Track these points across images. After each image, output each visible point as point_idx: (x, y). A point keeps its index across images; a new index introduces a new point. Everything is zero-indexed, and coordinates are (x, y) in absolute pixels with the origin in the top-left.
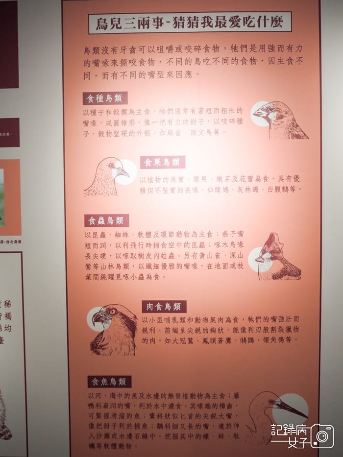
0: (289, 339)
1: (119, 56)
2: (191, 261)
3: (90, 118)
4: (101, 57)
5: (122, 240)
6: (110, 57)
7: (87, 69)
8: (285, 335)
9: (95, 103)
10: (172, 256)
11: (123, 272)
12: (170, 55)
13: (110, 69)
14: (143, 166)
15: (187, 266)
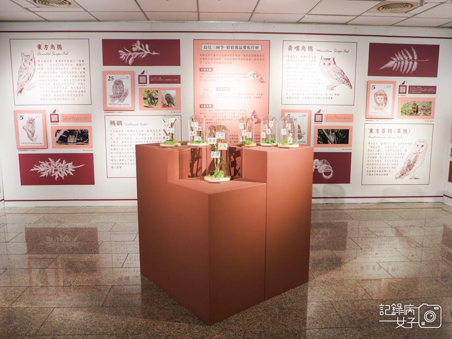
1: (210, 57)
2: (231, 118)
3: (202, 76)
4: (205, 57)
5: (211, 112)
6: (208, 57)
7: (201, 61)
9: (203, 71)
10: (225, 117)
11: (211, 121)
12: (226, 57)
13: (208, 61)
14: (217, 90)
15: (229, 120)
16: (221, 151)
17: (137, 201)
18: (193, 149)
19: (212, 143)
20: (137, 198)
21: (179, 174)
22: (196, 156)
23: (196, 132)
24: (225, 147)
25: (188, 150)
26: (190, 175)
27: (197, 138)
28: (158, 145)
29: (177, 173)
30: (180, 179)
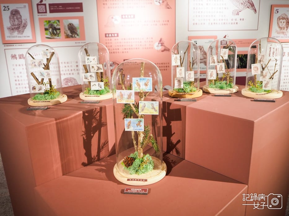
0: (166, 69)
2: (138, 47)
5: (116, 41)
8: (165, 68)
10: (132, 46)
11: (117, 51)
15: (136, 48)
18: (87, 111)
19: (124, 102)
22: (94, 125)
25: (77, 117)
26: (87, 162)
27: (96, 86)
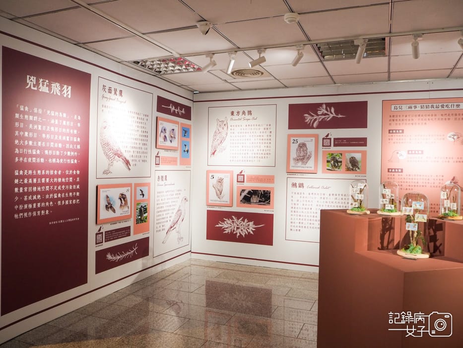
1: (401, 118)
2: (424, 184)
3: (391, 138)
4: (395, 118)
5: (401, 177)
6: (398, 118)
7: (390, 122)
9: (392, 133)
10: (417, 183)
11: (400, 187)
12: (419, 118)
13: (398, 122)
14: (408, 153)
16: (419, 223)
17: (318, 268)
18: (385, 218)
19: (407, 214)
20: (318, 265)
21: (368, 245)
22: (387, 227)
23: (388, 200)
24: (423, 218)
25: (378, 220)
26: (380, 247)
27: (388, 207)
28: (345, 211)
29: (365, 244)
30: (368, 250)
